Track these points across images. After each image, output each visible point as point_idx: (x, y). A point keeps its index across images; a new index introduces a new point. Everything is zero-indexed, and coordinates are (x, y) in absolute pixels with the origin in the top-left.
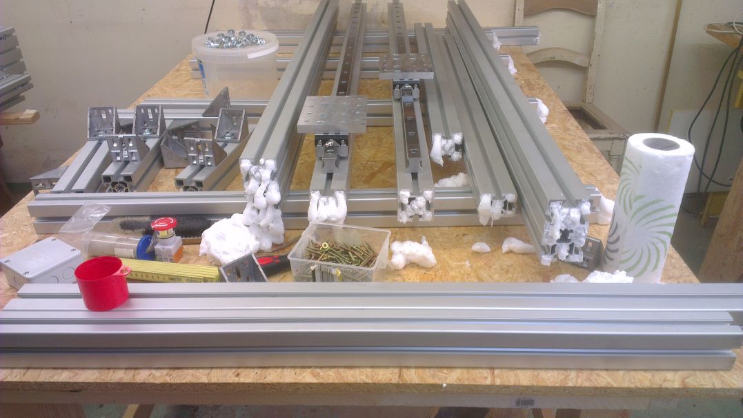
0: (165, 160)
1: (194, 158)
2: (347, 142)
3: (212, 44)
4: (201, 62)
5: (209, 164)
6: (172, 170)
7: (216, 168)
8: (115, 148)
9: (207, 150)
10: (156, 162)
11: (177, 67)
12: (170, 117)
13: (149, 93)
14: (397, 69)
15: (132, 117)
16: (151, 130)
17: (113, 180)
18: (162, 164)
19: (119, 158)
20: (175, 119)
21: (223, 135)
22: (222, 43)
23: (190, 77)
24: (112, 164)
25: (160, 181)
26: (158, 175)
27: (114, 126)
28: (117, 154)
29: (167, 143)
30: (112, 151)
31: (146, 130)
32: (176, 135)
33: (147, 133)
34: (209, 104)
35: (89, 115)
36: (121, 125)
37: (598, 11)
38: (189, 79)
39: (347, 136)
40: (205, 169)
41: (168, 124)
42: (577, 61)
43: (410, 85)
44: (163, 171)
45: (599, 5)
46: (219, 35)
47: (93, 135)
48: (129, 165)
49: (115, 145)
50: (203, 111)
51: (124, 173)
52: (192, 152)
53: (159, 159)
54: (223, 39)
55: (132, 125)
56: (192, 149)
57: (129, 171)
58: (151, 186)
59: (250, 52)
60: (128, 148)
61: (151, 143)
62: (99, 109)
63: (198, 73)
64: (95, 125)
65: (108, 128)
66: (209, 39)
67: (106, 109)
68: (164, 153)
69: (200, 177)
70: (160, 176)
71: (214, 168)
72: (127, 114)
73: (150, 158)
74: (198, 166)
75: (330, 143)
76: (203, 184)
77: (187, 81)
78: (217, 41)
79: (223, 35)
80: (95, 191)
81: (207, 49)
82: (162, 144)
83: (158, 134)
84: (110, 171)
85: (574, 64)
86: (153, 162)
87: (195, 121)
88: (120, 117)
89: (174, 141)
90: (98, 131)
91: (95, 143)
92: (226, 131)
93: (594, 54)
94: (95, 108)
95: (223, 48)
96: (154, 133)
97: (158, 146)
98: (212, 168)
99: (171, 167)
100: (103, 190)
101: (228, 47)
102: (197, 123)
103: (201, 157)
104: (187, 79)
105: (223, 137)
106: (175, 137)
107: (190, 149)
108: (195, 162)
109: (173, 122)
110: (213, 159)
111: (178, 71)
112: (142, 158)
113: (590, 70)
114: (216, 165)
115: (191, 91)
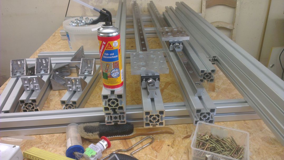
0: (53, 86)
1: (70, 87)
2: (159, 79)
3: (73, 24)
4: (68, 33)
5: (79, 90)
6: (57, 91)
7: (82, 92)
8: (26, 84)
9: (78, 83)
10: (49, 88)
11: (54, 34)
12: (55, 62)
13: (41, 48)
14: (170, 35)
15: (35, 62)
16: (44, 71)
17: (26, 102)
18: (51, 88)
19: (28, 89)
20: (57, 63)
21: (83, 72)
22: (78, 23)
23: (60, 39)
24: (25, 92)
25: (51, 98)
26: (50, 94)
27: (25, 69)
28: (27, 87)
29: (53, 78)
30: (24, 85)
31: (42, 71)
32: (58, 72)
33: (43, 72)
34: (74, 54)
35: (11, 64)
36: (28, 68)
37: (237, 5)
38: (60, 40)
39: (159, 76)
40: (77, 93)
41: (53, 66)
42: (228, 27)
43: (178, 43)
44: (52, 92)
45: (237, 3)
46: (76, 20)
47: (14, 75)
48: (34, 93)
49: (26, 82)
50: (71, 58)
51: (31, 98)
52: (69, 84)
53: (50, 85)
54: (78, 22)
55: (34, 67)
56: (69, 83)
57: (34, 97)
58: (46, 102)
59: (93, 28)
60: (33, 83)
61: (45, 78)
62: (17, 61)
63: (66, 37)
64: (15, 69)
65: (22, 70)
66: (71, 22)
67: (20, 60)
68: (52, 83)
69: (74, 99)
70: (50, 96)
71: (81, 93)
72: (32, 61)
73: (45, 86)
74: (72, 92)
75: (150, 80)
76: (77, 103)
77: (59, 41)
78: (76, 23)
79: (78, 19)
80: (14, 112)
81: (71, 27)
82: (51, 78)
83: (49, 72)
84: (24, 97)
85: (227, 28)
86: (47, 88)
87: (67, 64)
88: (28, 63)
89: (57, 75)
90: (17, 72)
91: (14, 79)
92: (85, 69)
93: (235, 24)
94: (15, 60)
95: (79, 26)
96: (47, 72)
97: (49, 80)
98: (80, 92)
99: (57, 89)
100: (19, 111)
101: (81, 25)
102: (68, 65)
103: (74, 87)
104: (59, 40)
105: (83, 73)
106: (57, 73)
107: (68, 83)
108: (71, 90)
109: (56, 65)
110: (81, 88)
111: (54, 36)
112: (41, 88)
113: (233, 30)
114: (82, 91)
115: (61, 46)
